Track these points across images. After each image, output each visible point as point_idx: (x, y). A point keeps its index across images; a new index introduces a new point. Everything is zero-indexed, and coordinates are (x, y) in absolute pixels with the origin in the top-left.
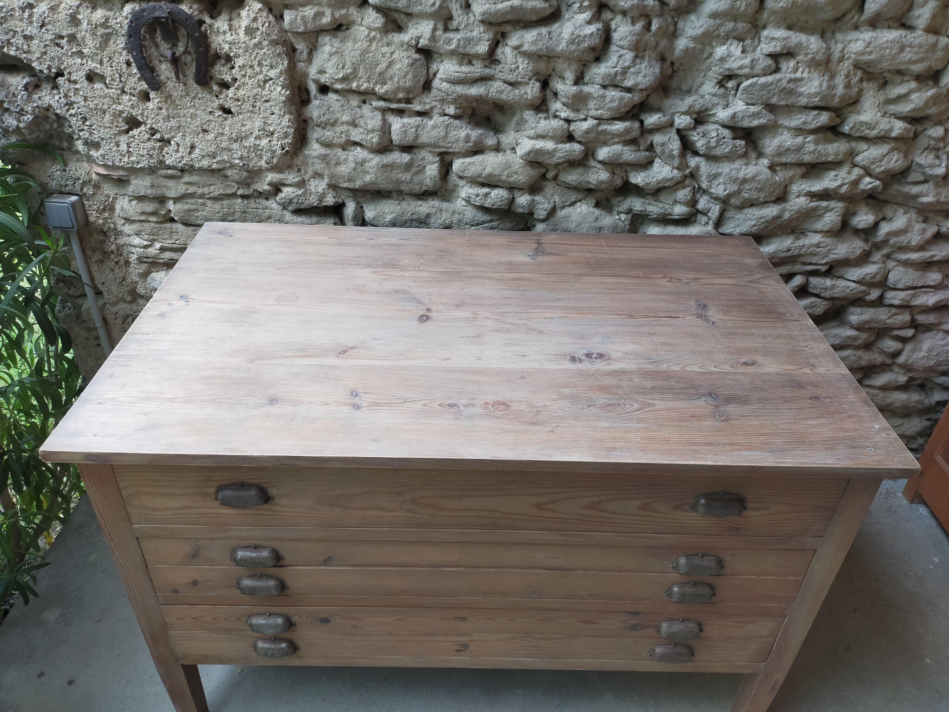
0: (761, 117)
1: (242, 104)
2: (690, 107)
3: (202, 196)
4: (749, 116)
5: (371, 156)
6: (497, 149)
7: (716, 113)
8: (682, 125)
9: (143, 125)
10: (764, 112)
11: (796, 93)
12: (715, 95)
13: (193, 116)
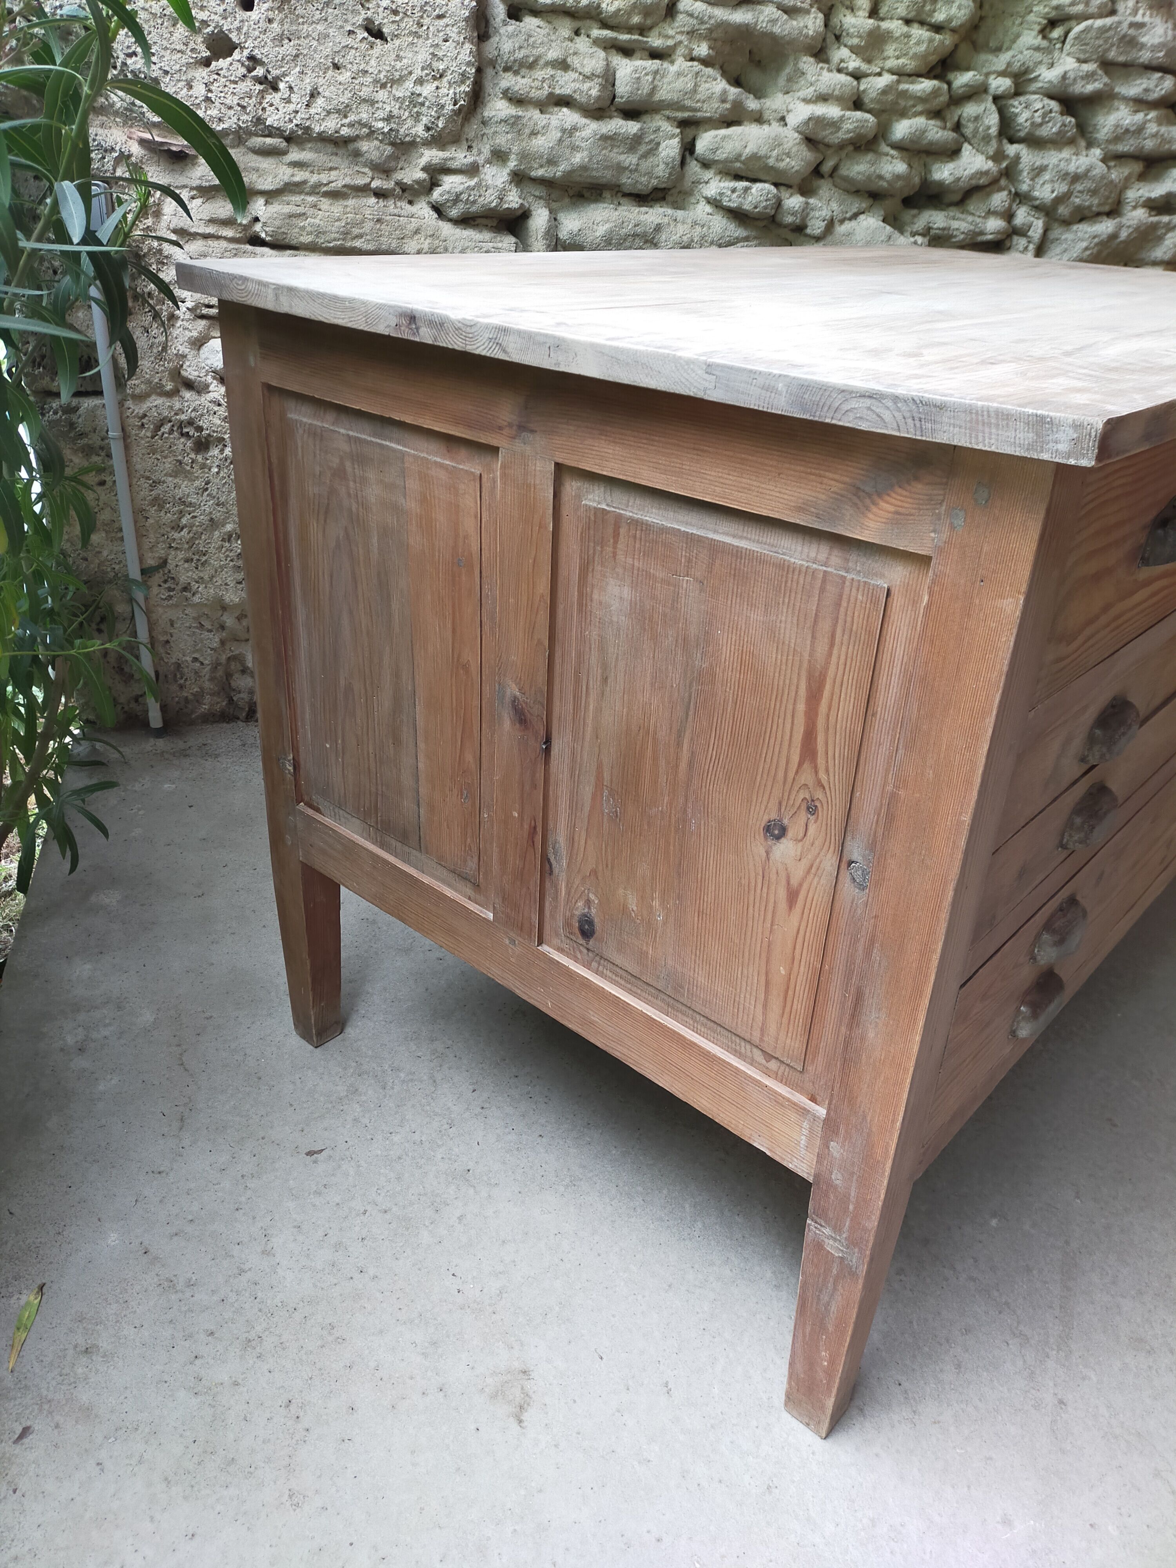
0: (1096, 80)
1: (402, 19)
2: (1009, 64)
3: (315, 190)
4: (1082, 78)
5: (584, 121)
6: (759, 119)
7: (1039, 75)
8: (1002, 89)
9: (237, 51)
10: (1100, 72)
11: (1137, 43)
12: (1037, 49)
13: (323, 37)
